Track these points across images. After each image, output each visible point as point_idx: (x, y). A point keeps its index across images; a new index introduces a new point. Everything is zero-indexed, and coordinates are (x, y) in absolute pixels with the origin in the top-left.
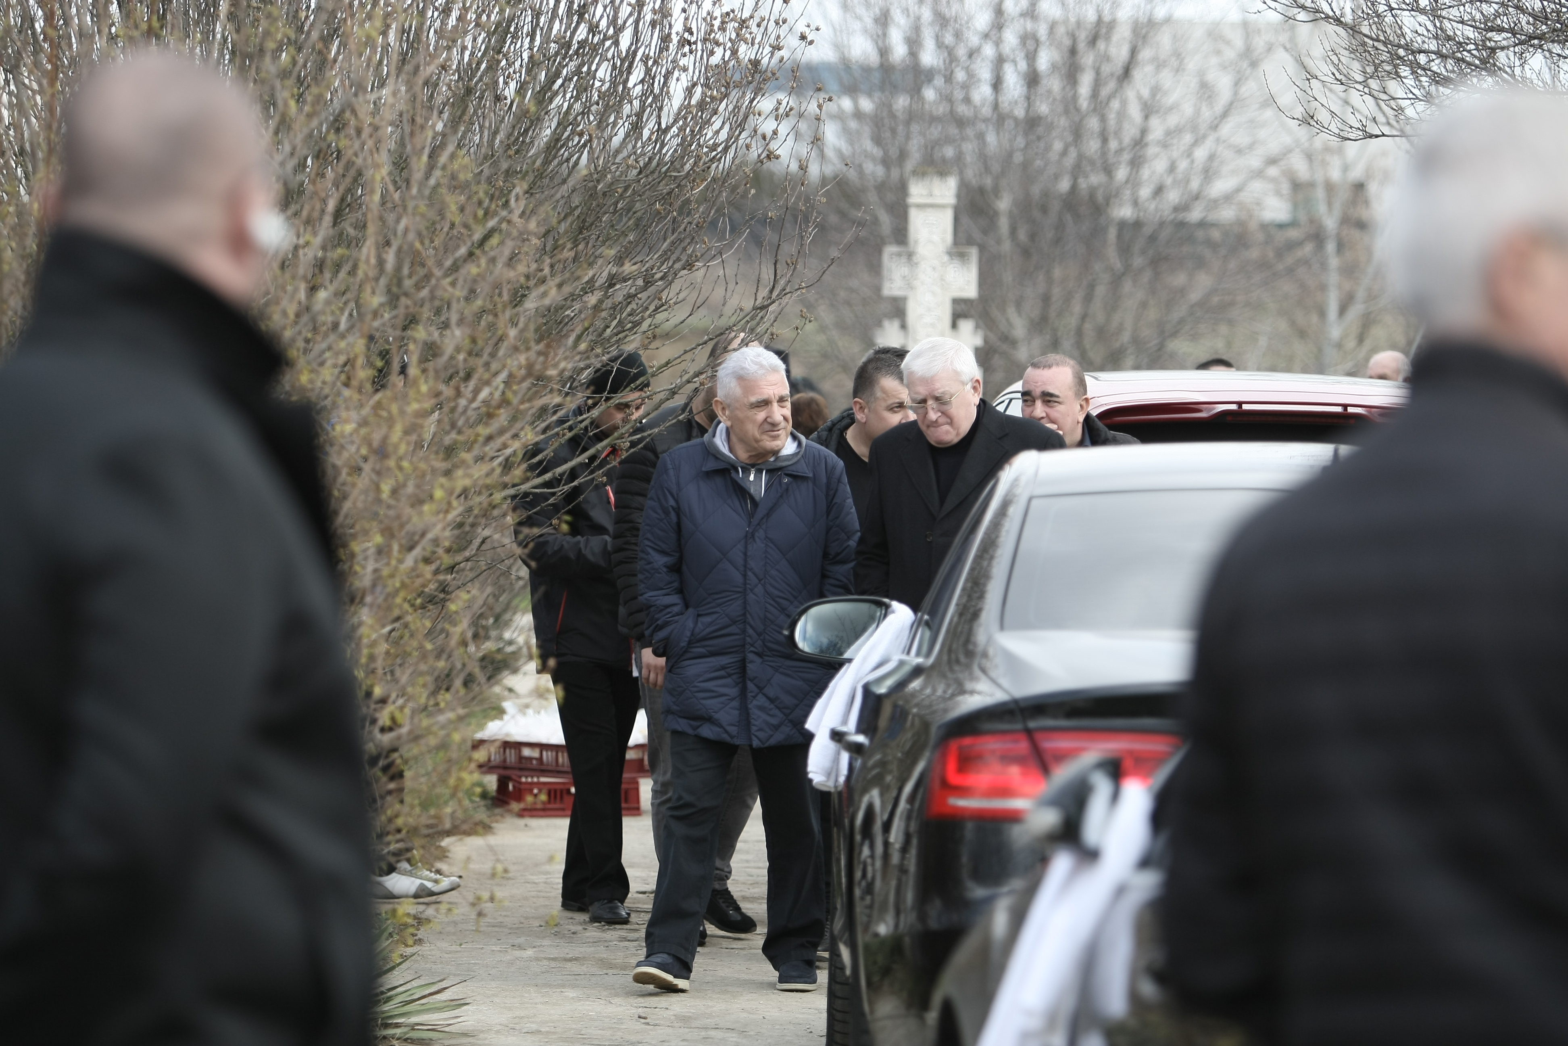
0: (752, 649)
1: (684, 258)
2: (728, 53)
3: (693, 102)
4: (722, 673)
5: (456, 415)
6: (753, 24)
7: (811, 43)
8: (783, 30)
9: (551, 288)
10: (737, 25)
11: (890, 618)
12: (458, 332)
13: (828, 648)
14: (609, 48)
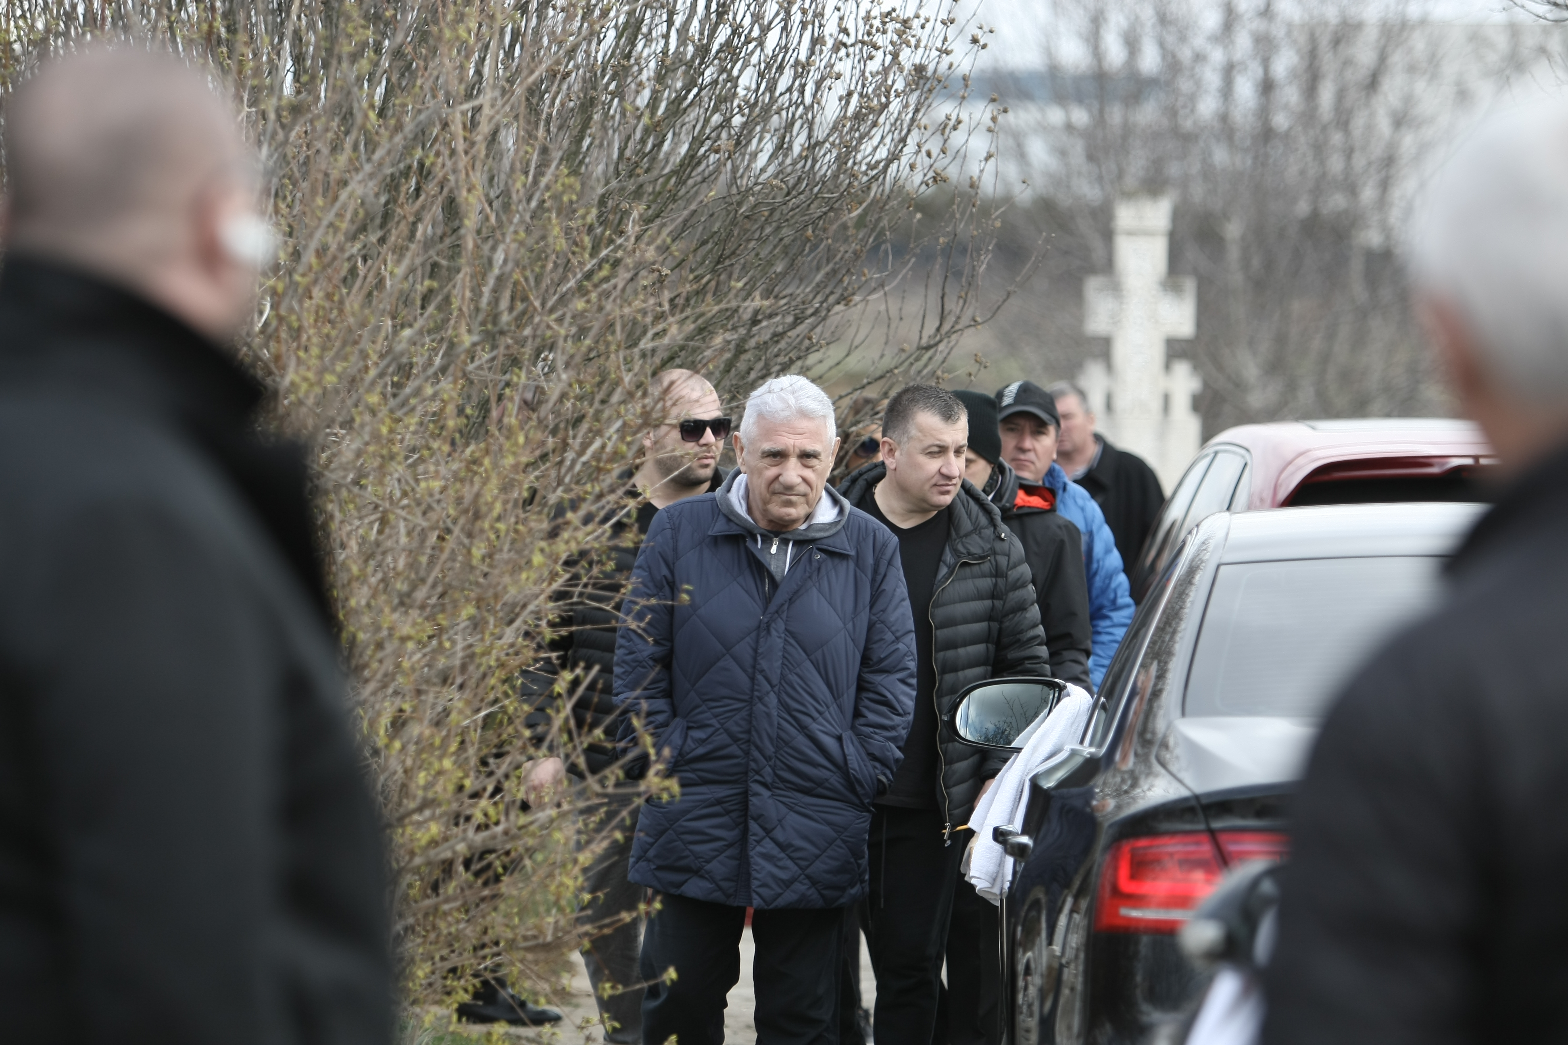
0: (757, 777)
1: (839, 291)
2: (889, 58)
3: (849, 114)
4: (717, 809)
5: (563, 470)
6: (916, 23)
7: (984, 47)
8: (952, 31)
9: (670, 325)
10: (898, 26)
11: (1064, 702)
12: (564, 376)
13: (995, 736)
14: (752, 52)
